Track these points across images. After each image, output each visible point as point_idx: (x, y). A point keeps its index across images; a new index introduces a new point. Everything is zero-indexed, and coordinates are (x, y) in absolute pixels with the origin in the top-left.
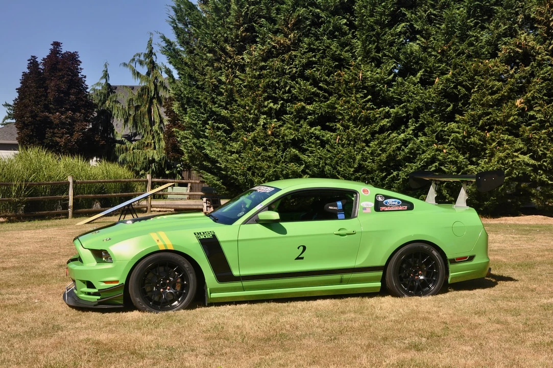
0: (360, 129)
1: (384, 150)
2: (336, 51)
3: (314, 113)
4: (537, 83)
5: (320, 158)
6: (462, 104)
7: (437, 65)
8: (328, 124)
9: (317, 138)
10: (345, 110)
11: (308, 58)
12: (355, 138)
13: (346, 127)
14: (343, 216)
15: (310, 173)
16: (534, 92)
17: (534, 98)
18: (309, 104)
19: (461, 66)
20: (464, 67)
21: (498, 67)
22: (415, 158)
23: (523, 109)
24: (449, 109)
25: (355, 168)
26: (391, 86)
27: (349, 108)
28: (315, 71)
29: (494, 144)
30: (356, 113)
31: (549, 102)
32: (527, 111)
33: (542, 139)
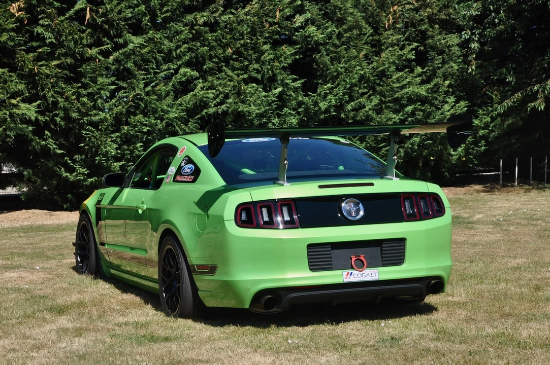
31: (61, 12)
32: (27, 24)
33: (52, 77)
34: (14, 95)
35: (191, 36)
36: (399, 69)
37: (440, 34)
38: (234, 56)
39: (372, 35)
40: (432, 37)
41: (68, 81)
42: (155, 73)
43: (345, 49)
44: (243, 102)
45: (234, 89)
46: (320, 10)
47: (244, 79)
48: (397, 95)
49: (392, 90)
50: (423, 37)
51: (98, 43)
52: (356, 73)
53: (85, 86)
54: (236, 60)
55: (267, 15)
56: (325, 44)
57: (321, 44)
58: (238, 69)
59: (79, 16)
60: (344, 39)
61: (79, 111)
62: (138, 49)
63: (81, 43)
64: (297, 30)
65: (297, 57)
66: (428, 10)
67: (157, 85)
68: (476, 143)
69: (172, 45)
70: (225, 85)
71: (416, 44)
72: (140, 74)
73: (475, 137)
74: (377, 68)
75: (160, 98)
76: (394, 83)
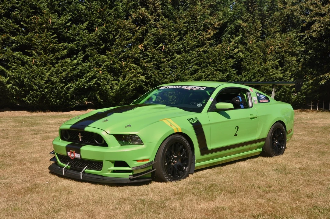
0: (48, 56)
1: (64, 70)
2: (33, 2)
3: (17, 42)
4: (149, 36)
5: (21, 73)
6: (110, 44)
7: (97, 20)
8: (26, 50)
9: (19, 59)
10: (39, 42)
11: (13, 4)
12: (45, 61)
13: (40, 54)
14: (242, 106)
15: (12, 83)
16: (148, 41)
17: (148, 44)
18: (13, 36)
19: (111, 22)
20: (112, 23)
21: (130, 25)
22: (83, 75)
23: (142, 50)
24: (102, 47)
25: (45, 80)
26: (69, 30)
27: (42, 41)
28: (17, 13)
29: (127, 69)
30: (46, 45)
31: (155, 47)
32: (144, 51)
33: (151, 68)
34: (138, 73)
35: (197, 55)
36: (273, 68)
37: (289, 56)
38: (212, 62)
39: (263, 56)
40: (286, 57)
41: (156, 69)
42: (184, 67)
43: (253, 61)
44: (214, 77)
45: (212, 73)
46: (244, 47)
47: (215, 70)
48: (271, 77)
49: (270, 75)
50: (283, 57)
51: (166, 57)
52: (256, 69)
53: (161, 71)
54: (213, 63)
55: (224, 49)
56: (245, 59)
57: (244, 59)
58: (213, 66)
59: (160, 49)
60: (252, 57)
61: (159, 79)
62: (179, 59)
63: (160, 57)
64: (235, 54)
65: (235, 63)
66: (284, 48)
67: (185, 71)
68: (301, 95)
69: (191, 58)
70: (208, 72)
71: (279, 60)
72: (180, 67)
73: (301, 92)
74: (264, 67)
75: (186, 75)
76: (270, 72)
